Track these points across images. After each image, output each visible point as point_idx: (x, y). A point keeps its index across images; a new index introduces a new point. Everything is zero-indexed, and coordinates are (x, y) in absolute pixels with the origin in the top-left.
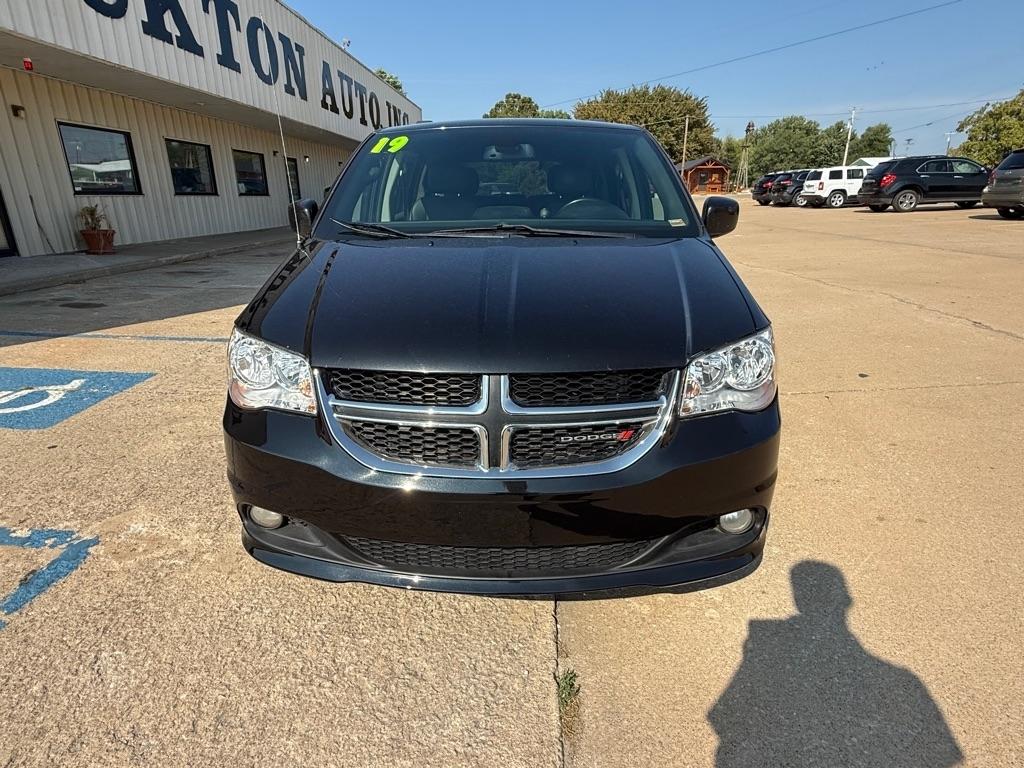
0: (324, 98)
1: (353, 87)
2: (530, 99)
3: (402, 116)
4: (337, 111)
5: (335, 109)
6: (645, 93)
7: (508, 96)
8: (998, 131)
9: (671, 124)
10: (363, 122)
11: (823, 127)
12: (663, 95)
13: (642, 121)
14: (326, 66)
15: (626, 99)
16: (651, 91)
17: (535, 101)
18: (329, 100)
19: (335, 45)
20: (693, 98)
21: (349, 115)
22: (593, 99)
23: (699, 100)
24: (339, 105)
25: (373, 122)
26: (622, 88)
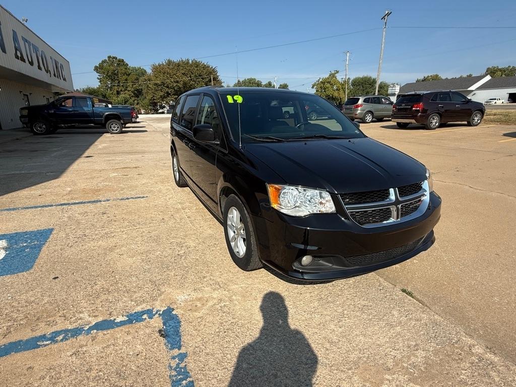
0: (16, 52)
1: (31, 46)
2: (123, 60)
3: (59, 65)
4: (24, 61)
5: (23, 60)
6: (188, 63)
7: (109, 57)
8: (325, 89)
9: (203, 79)
10: (39, 68)
11: (263, 83)
12: (197, 64)
13: (188, 76)
14: (14, 33)
15: (179, 65)
16: (190, 62)
17: (126, 61)
18: (19, 54)
19: (18, 21)
20: (211, 67)
21: (31, 63)
22: (161, 63)
23: (214, 68)
24: (25, 57)
25: (45, 69)
26: (176, 59)
